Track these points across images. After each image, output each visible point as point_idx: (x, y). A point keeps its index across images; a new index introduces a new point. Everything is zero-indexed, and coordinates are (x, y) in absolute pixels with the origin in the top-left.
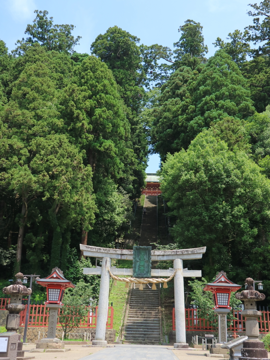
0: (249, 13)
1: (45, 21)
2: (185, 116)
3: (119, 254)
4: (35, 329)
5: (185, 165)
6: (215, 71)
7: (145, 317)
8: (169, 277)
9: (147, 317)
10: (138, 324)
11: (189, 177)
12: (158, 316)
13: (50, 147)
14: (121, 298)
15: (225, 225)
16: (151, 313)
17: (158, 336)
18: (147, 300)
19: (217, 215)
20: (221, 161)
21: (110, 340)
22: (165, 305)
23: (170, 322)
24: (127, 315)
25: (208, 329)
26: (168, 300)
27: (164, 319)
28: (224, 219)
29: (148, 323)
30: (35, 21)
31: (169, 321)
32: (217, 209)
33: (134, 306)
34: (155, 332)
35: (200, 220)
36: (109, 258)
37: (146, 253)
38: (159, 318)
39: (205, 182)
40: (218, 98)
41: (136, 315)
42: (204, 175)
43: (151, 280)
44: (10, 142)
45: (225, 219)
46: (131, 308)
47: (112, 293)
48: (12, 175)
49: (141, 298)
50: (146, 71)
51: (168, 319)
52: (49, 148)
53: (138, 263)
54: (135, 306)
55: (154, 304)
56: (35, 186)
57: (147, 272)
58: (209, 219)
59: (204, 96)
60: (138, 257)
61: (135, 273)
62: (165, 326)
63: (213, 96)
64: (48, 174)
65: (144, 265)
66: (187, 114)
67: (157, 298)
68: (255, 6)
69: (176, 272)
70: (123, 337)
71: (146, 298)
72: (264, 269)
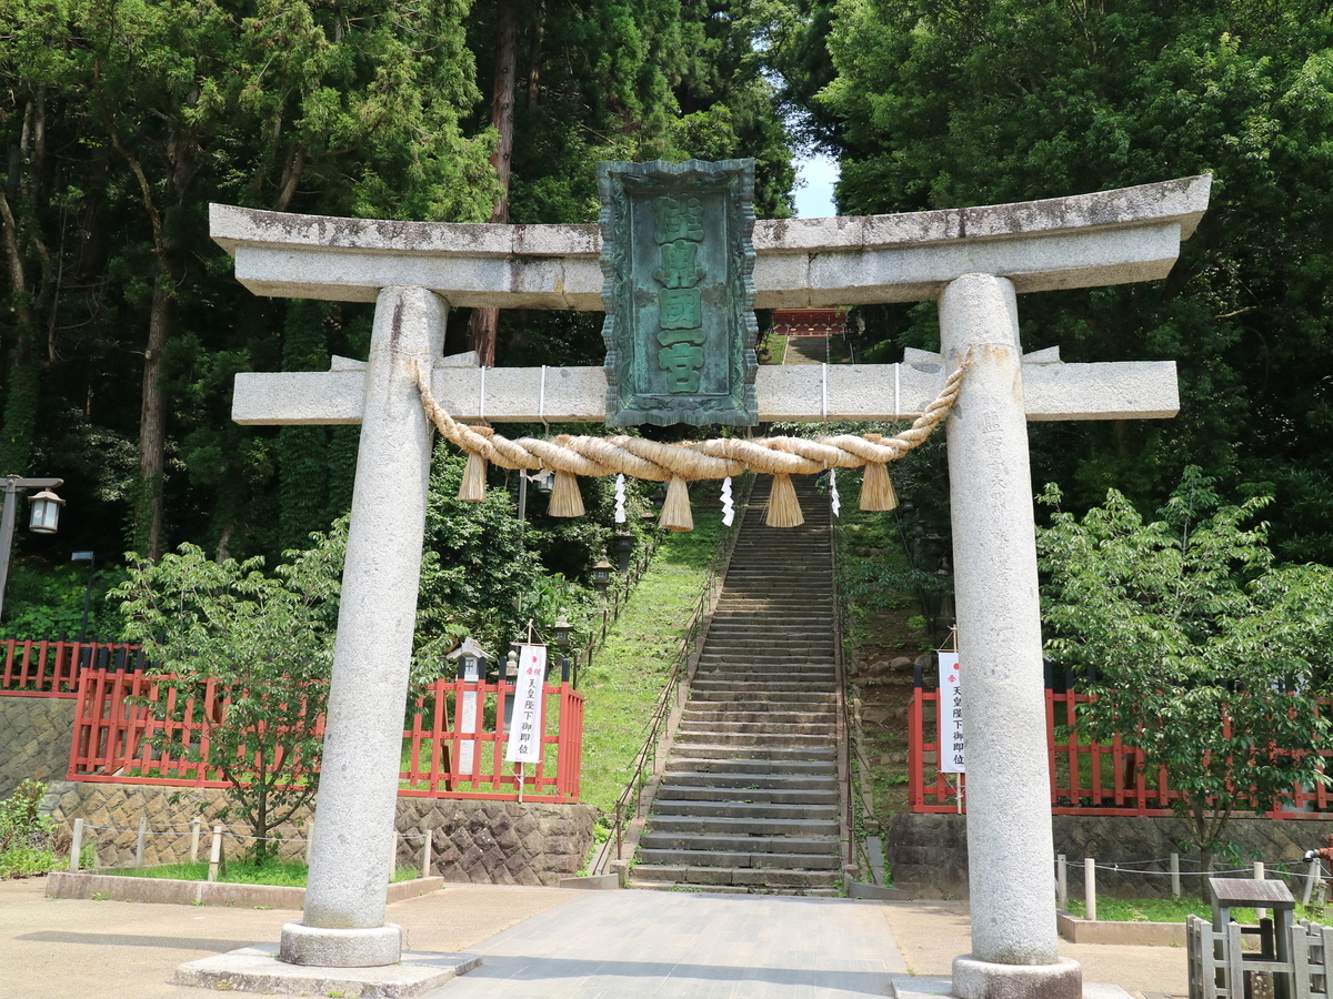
3: (499, 257)
4: (157, 794)
7: (760, 741)
8: (906, 423)
9: (772, 741)
10: (724, 776)
12: (831, 736)
14: (658, 655)
16: (793, 720)
17: (829, 840)
18: (779, 662)
21: (552, 863)
22: (862, 681)
23: (893, 764)
24: (673, 730)
25: (1120, 801)
26: (875, 660)
27: (861, 749)
29: (776, 770)
31: (885, 759)
33: (713, 688)
34: (815, 815)
36: (421, 293)
37: (715, 225)
38: (835, 742)
41: (720, 729)
43: (757, 447)
45: (1241, 137)
46: (696, 697)
47: (617, 634)
49: (751, 652)
51: (883, 746)
53: (647, 312)
54: (720, 687)
55: (812, 679)
57: (721, 386)
60: (645, 258)
61: (621, 392)
62: (865, 787)
65: (697, 327)
67: (825, 653)
69: (961, 379)
70: (629, 848)
71: (773, 653)
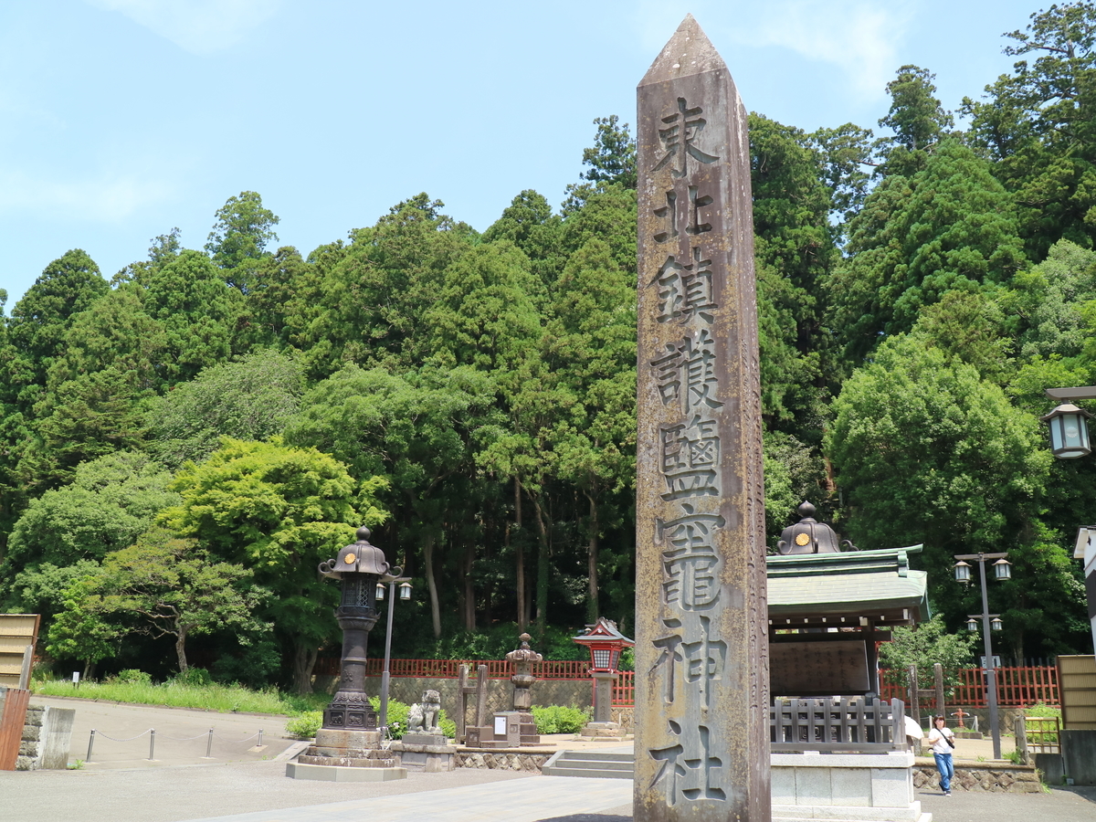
0: (1007, 51)
1: (615, 136)
2: (889, 288)
5: (857, 406)
6: (937, 189)
11: (863, 431)
13: (619, 396)
15: (938, 513)
19: (922, 494)
20: (923, 391)
28: (934, 502)
30: (597, 136)
32: (921, 484)
35: (892, 508)
39: (895, 436)
40: (947, 246)
42: (891, 424)
44: (554, 395)
48: (559, 455)
50: (836, 178)
52: (619, 399)
56: (599, 470)
58: (907, 504)
59: (919, 245)
63: (937, 243)
64: (618, 447)
66: (894, 283)
68: (1017, 34)
72: (1030, 587)
